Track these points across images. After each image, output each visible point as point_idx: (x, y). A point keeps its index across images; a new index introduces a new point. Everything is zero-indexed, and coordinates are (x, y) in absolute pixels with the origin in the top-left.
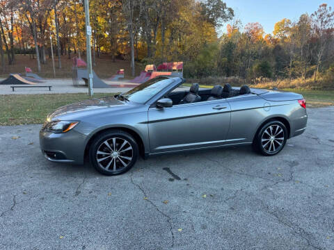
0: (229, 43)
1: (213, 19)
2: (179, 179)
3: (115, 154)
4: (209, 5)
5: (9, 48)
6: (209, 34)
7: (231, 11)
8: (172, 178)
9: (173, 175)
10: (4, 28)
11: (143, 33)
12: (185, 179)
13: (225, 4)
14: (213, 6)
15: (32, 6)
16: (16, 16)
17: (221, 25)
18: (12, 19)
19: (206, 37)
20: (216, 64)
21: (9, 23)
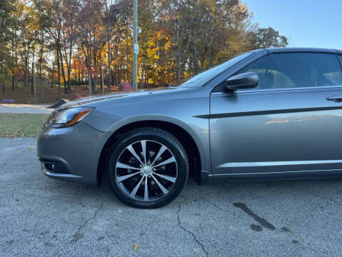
2: (271, 227)
3: (147, 170)
4: (259, 34)
5: (67, 79)
7: (284, 39)
8: (256, 223)
9: (257, 218)
10: (64, 61)
11: (190, 64)
12: (285, 229)
13: (277, 32)
14: (264, 35)
15: (89, 40)
16: (75, 50)
18: (71, 53)
21: (68, 56)
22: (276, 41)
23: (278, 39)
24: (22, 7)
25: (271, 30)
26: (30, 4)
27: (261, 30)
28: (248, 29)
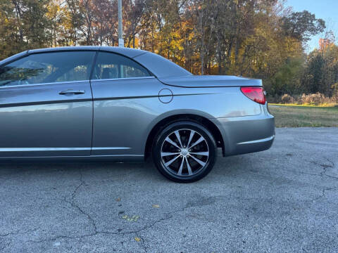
0: (318, 57)
1: (299, 34)
4: (293, 18)
6: (292, 49)
7: (322, 23)
13: (314, 16)
14: (299, 19)
17: (308, 39)
19: (289, 52)
20: (298, 81)
22: (313, 25)
23: (314, 22)
24: (56, 8)
25: (306, 12)
26: (64, 5)
27: (295, 14)
28: (280, 14)
